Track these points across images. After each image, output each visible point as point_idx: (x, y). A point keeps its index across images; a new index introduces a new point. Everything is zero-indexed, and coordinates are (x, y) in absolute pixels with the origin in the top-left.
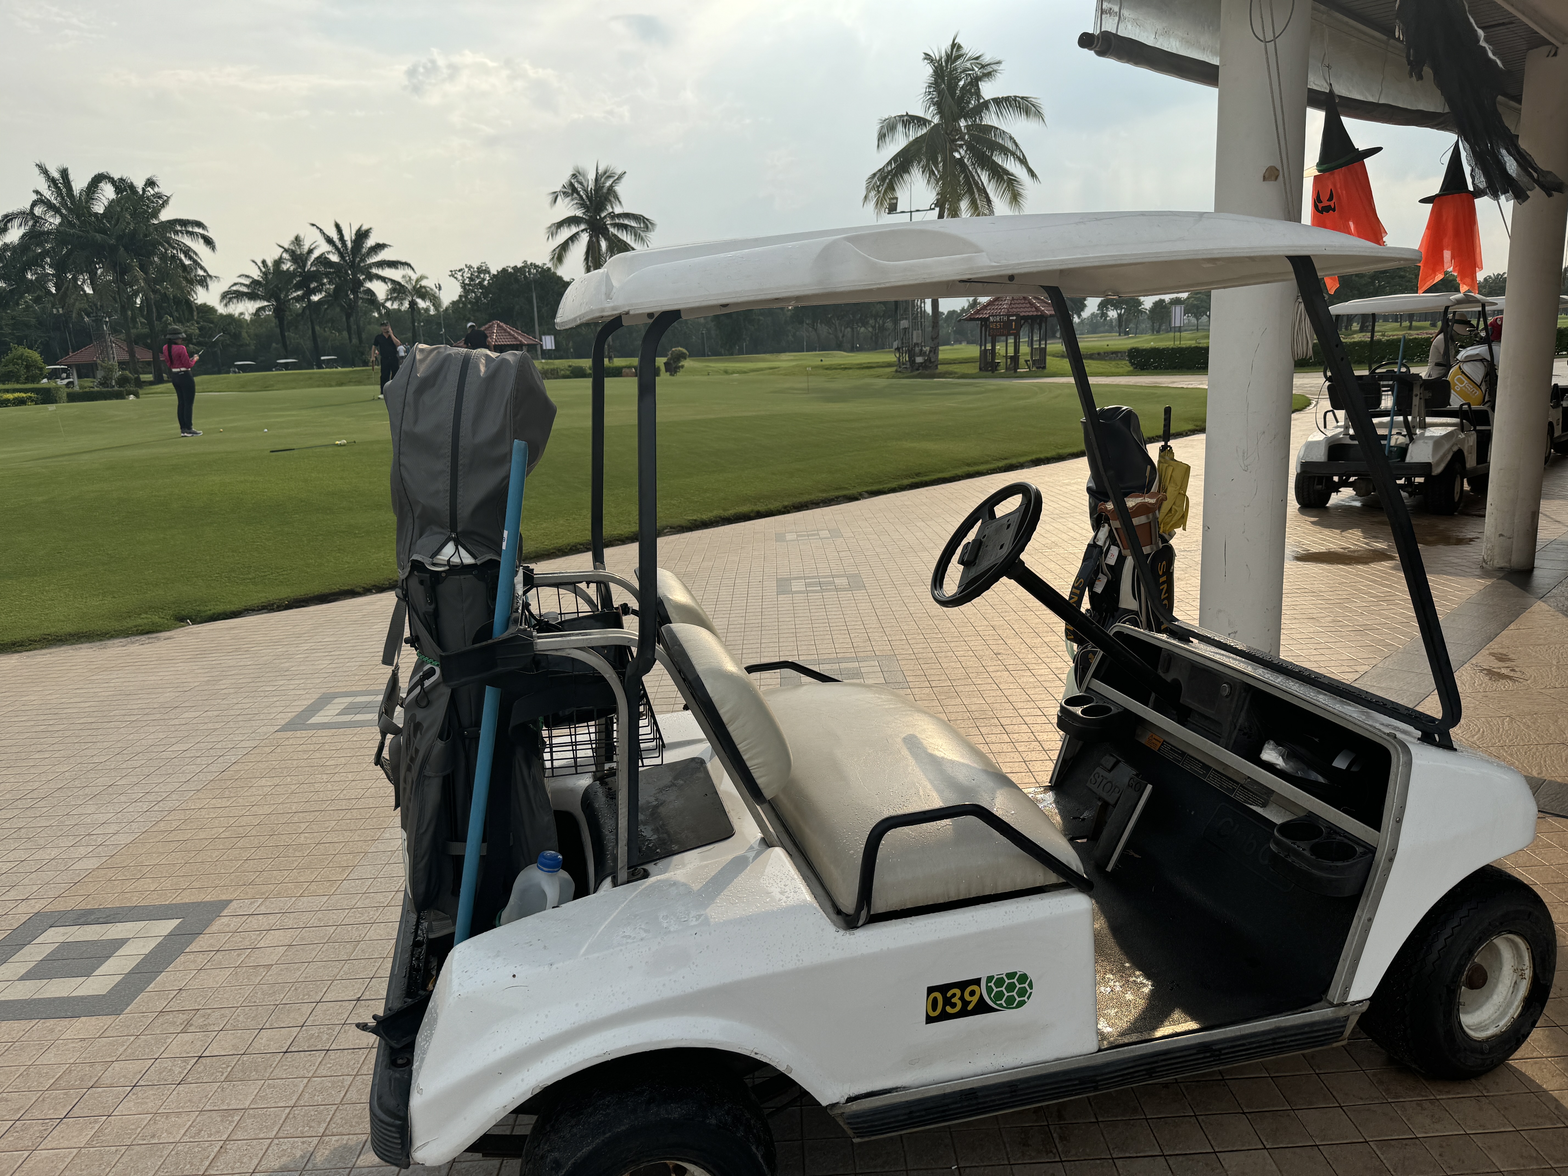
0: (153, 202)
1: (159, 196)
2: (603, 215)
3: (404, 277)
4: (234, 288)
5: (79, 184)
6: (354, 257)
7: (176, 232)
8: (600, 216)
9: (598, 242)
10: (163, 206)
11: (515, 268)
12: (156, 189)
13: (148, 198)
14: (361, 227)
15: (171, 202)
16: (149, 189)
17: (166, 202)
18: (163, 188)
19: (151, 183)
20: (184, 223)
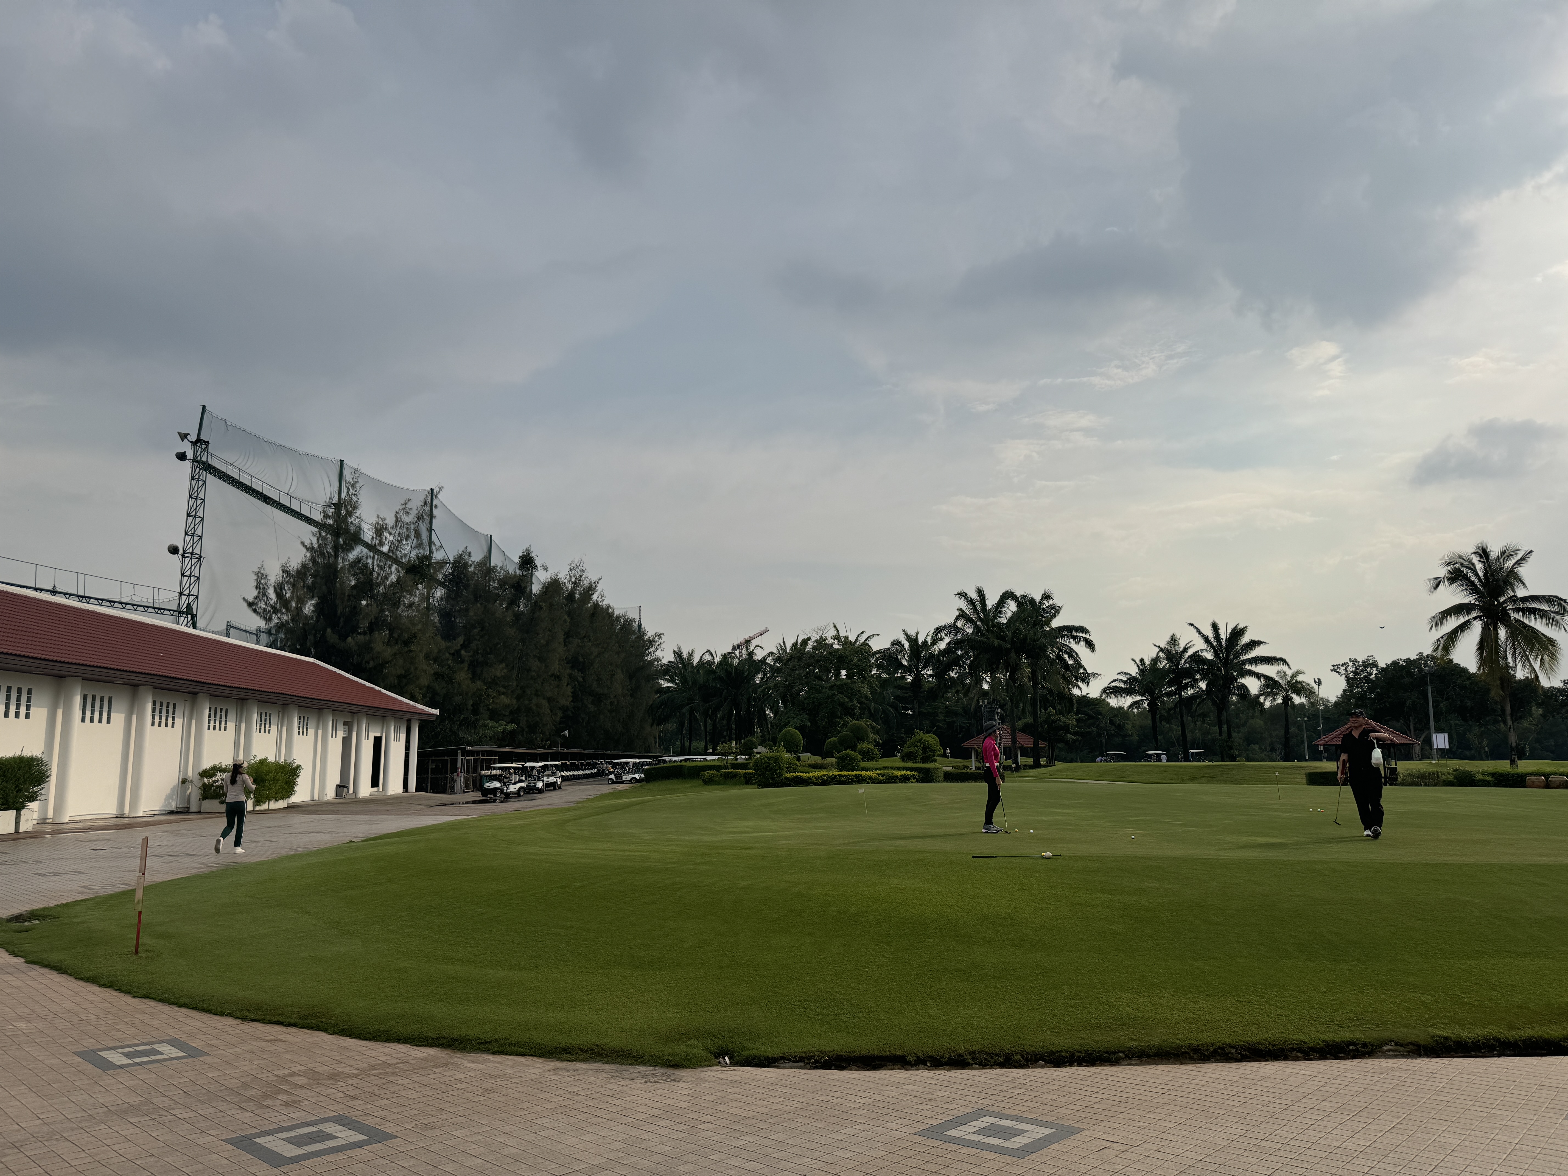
0: (1047, 612)
1: (1052, 607)
2: (1502, 600)
3: (1278, 672)
4: (1113, 684)
5: (992, 601)
6: (1228, 654)
7: (1063, 637)
8: (1498, 601)
9: (1496, 629)
10: (1054, 615)
11: (1408, 661)
12: (1051, 602)
13: (1043, 609)
14: (1237, 626)
15: (1061, 612)
16: (1045, 602)
17: (1057, 612)
18: (1057, 601)
19: (1046, 597)
20: (1070, 629)
